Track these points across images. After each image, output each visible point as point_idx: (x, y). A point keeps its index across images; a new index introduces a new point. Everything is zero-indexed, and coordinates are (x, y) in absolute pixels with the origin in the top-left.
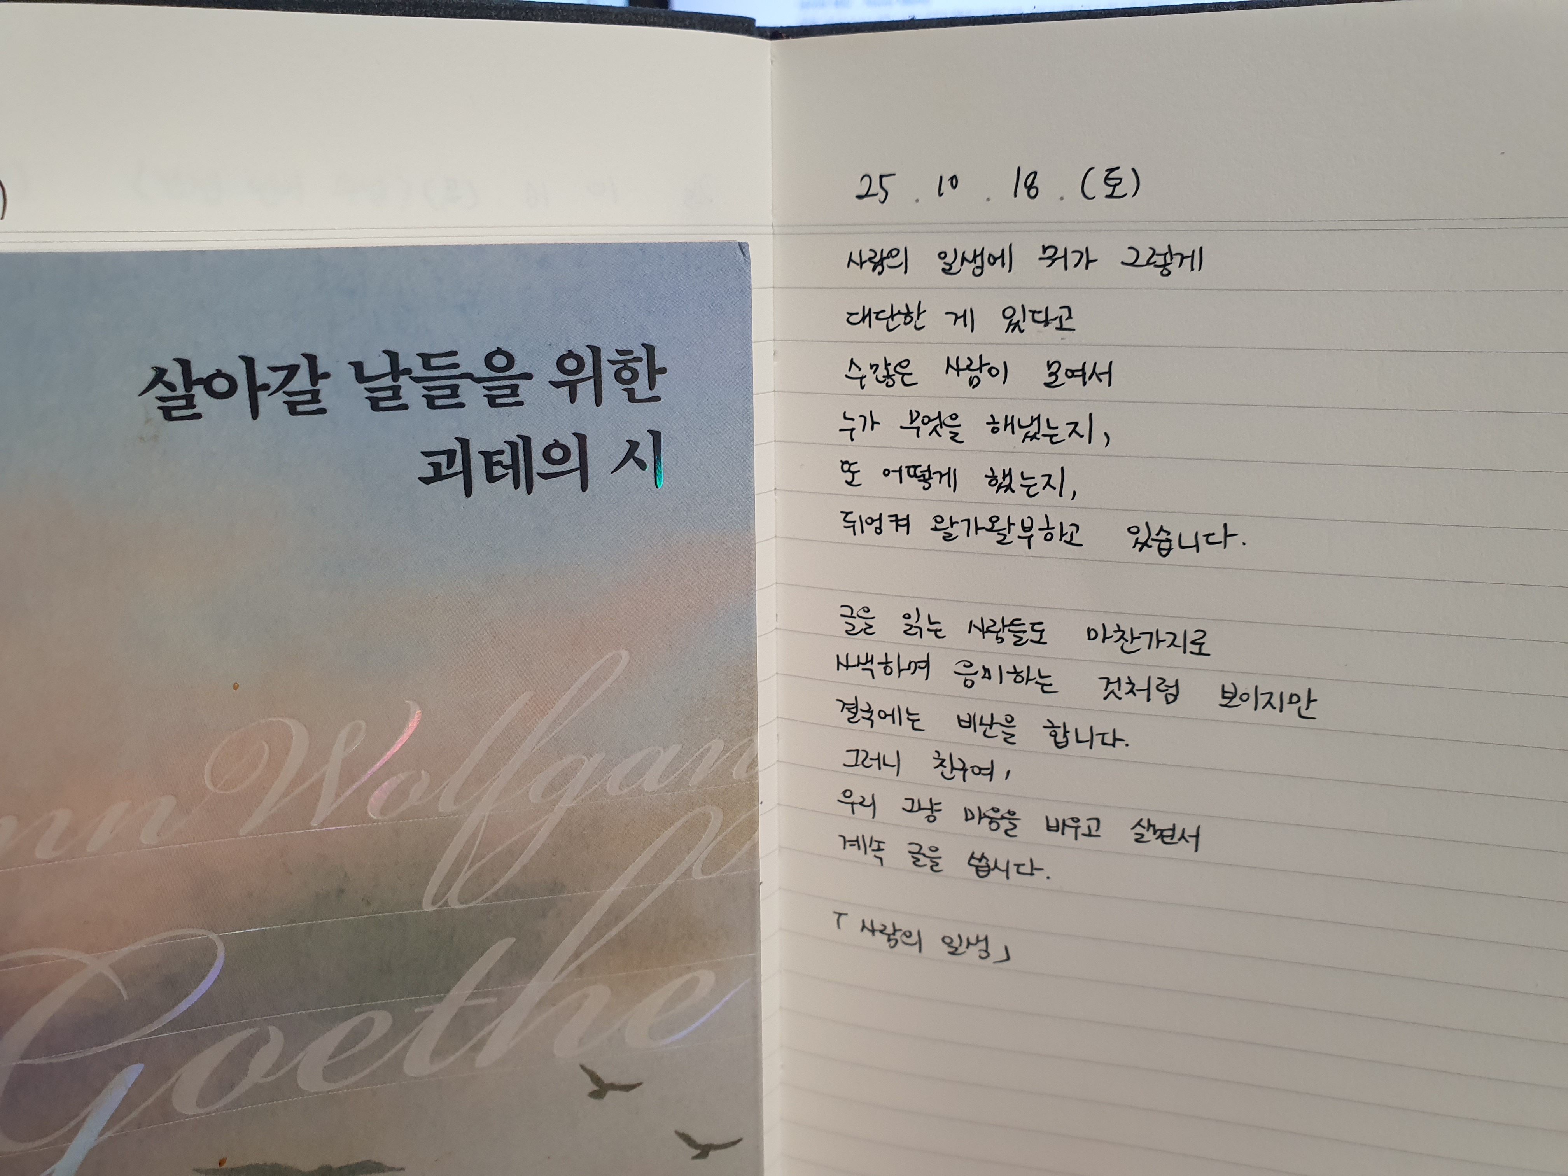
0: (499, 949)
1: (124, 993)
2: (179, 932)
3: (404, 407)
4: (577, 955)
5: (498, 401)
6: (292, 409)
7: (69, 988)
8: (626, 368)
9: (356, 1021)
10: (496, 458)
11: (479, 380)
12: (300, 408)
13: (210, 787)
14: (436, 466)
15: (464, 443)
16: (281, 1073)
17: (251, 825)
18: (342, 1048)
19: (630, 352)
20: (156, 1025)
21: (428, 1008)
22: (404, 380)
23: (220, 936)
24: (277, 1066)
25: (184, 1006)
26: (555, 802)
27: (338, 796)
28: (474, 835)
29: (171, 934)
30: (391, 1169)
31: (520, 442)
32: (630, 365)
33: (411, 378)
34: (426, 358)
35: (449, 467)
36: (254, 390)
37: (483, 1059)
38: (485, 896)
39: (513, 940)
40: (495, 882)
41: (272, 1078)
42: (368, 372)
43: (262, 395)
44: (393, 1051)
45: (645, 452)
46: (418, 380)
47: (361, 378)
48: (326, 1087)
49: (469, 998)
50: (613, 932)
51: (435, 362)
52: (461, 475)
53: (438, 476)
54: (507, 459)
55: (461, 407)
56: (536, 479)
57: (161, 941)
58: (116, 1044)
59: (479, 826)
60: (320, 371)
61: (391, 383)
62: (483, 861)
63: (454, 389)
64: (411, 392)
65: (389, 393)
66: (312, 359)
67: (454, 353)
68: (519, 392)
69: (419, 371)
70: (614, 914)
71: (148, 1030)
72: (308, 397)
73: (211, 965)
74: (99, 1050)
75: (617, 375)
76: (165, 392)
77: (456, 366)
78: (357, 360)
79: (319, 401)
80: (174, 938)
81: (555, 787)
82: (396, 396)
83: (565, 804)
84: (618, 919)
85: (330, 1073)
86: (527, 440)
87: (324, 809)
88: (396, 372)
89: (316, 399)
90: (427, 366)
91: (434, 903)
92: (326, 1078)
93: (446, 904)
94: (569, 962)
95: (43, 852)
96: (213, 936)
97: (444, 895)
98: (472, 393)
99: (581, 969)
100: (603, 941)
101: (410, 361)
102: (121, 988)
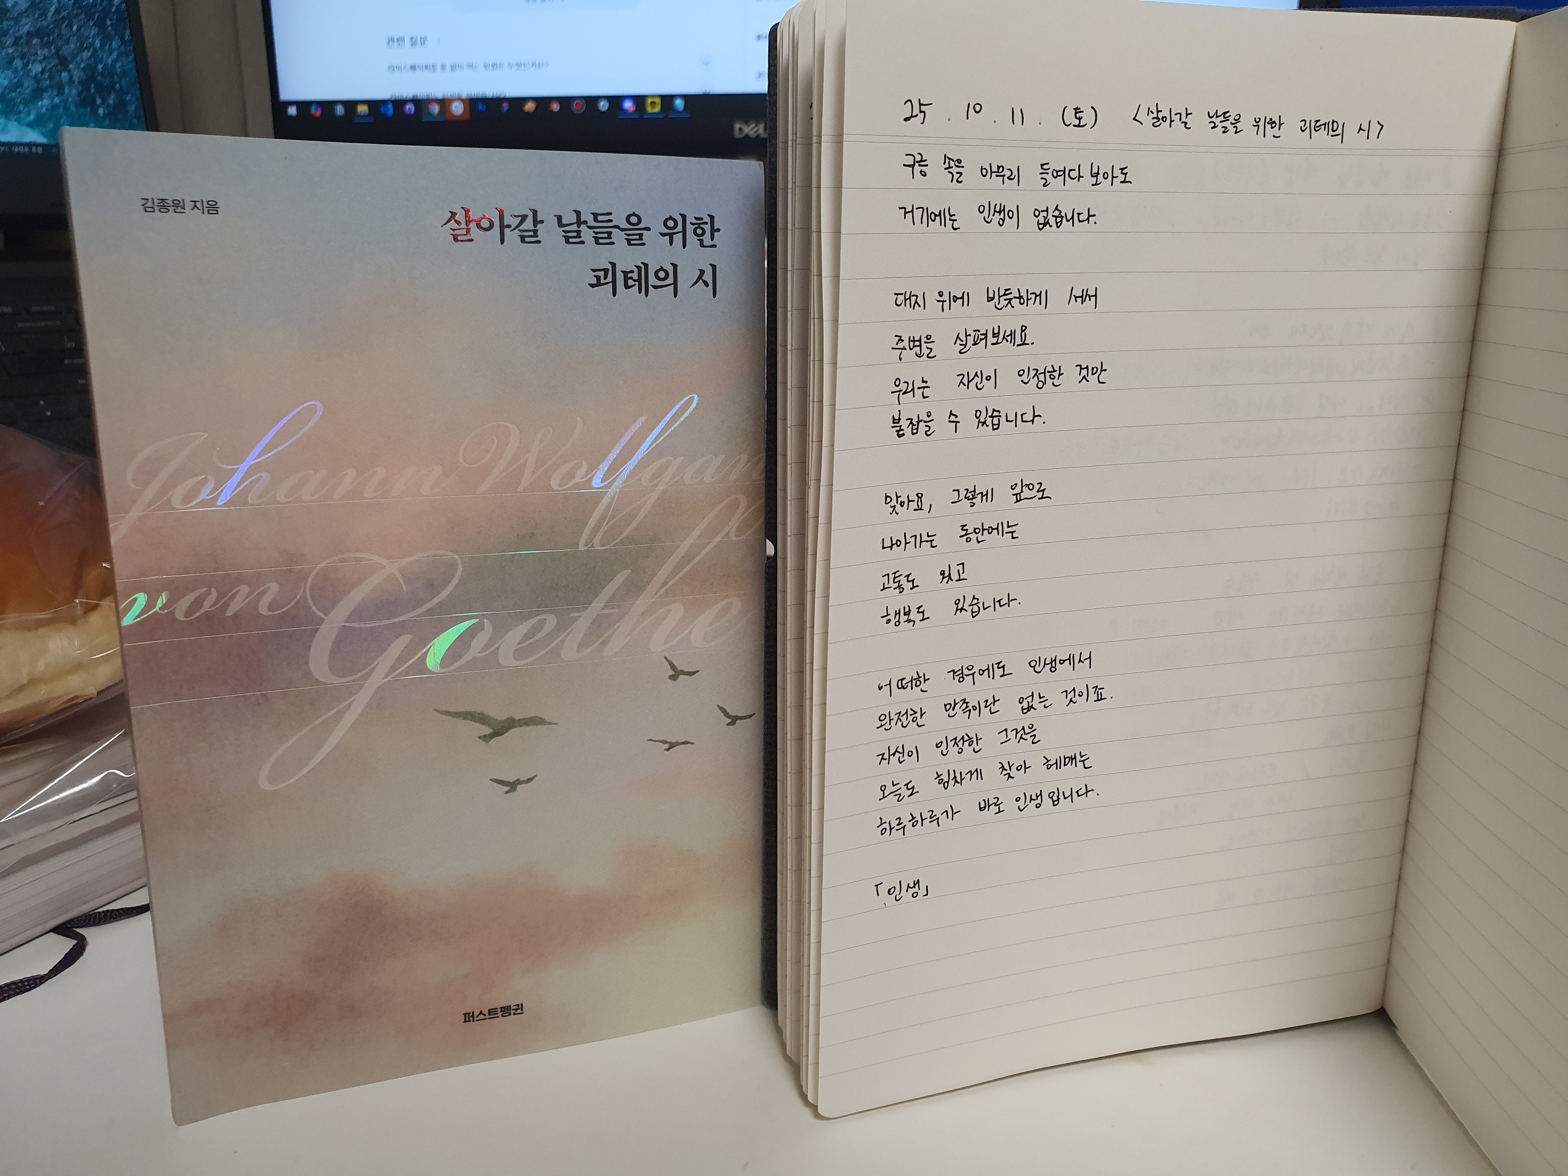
0: (621, 577)
1: (404, 588)
2: (437, 552)
3: (583, 242)
4: (665, 583)
5: (632, 242)
6: (523, 239)
7: (374, 580)
8: (699, 227)
9: (535, 620)
10: (630, 275)
11: (622, 230)
12: (527, 239)
13: (462, 462)
14: (598, 278)
15: (613, 265)
16: (487, 652)
17: (483, 488)
18: (526, 637)
19: (702, 219)
20: (419, 611)
21: (578, 614)
22: (583, 227)
23: (460, 557)
24: (487, 647)
25: (436, 600)
26: (656, 485)
27: (534, 473)
28: (610, 504)
29: (433, 553)
30: (550, 723)
31: (643, 266)
32: (701, 226)
33: (587, 226)
34: (595, 215)
35: (605, 279)
36: (502, 227)
37: (610, 650)
38: (615, 542)
39: (630, 571)
40: (621, 533)
41: (483, 654)
42: (564, 222)
43: (507, 231)
44: (556, 642)
45: (708, 277)
46: (590, 228)
47: (560, 224)
48: (515, 663)
49: (602, 609)
50: (685, 570)
51: (600, 218)
52: (611, 284)
53: (599, 284)
54: (635, 276)
55: (612, 244)
56: (650, 288)
57: (429, 556)
58: (396, 620)
59: (614, 497)
60: (539, 219)
61: (577, 229)
62: (615, 520)
63: (610, 233)
64: (587, 234)
65: (575, 234)
66: (535, 212)
67: (610, 214)
68: (643, 238)
69: (591, 223)
70: (687, 558)
71: (415, 613)
72: (532, 233)
73: (453, 576)
74: (387, 622)
75: (695, 232)
76: (456, 226)
77: (611, 221)
78: (559, 214)
79: (537, 236)
80: (434, 556)
81: (656, 476)
82: (579, 236)
83: (661, 488)
84: (689, 561)
85: (518, 654)
86: (646, 265)
87: (525, 481)
88: (579, 223)
89: (535, 235)
90: (596, 220)
91: (586, 545)
92: (516, 658)
93: (592, 546)
94: (660, 588)
95: (369, 493)
96: (456, 557)
97: (592, 539)
98: (619, 237)
99: (667, 592)
100: (680, 575)
101: (587, 216)
102: (403, 583)
